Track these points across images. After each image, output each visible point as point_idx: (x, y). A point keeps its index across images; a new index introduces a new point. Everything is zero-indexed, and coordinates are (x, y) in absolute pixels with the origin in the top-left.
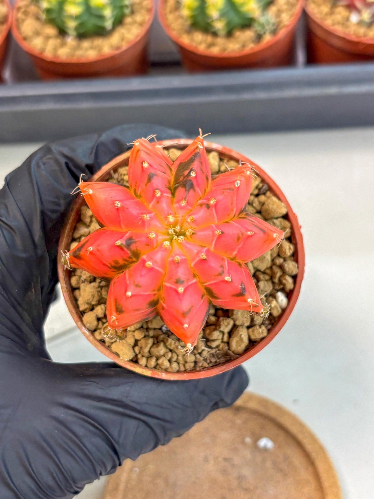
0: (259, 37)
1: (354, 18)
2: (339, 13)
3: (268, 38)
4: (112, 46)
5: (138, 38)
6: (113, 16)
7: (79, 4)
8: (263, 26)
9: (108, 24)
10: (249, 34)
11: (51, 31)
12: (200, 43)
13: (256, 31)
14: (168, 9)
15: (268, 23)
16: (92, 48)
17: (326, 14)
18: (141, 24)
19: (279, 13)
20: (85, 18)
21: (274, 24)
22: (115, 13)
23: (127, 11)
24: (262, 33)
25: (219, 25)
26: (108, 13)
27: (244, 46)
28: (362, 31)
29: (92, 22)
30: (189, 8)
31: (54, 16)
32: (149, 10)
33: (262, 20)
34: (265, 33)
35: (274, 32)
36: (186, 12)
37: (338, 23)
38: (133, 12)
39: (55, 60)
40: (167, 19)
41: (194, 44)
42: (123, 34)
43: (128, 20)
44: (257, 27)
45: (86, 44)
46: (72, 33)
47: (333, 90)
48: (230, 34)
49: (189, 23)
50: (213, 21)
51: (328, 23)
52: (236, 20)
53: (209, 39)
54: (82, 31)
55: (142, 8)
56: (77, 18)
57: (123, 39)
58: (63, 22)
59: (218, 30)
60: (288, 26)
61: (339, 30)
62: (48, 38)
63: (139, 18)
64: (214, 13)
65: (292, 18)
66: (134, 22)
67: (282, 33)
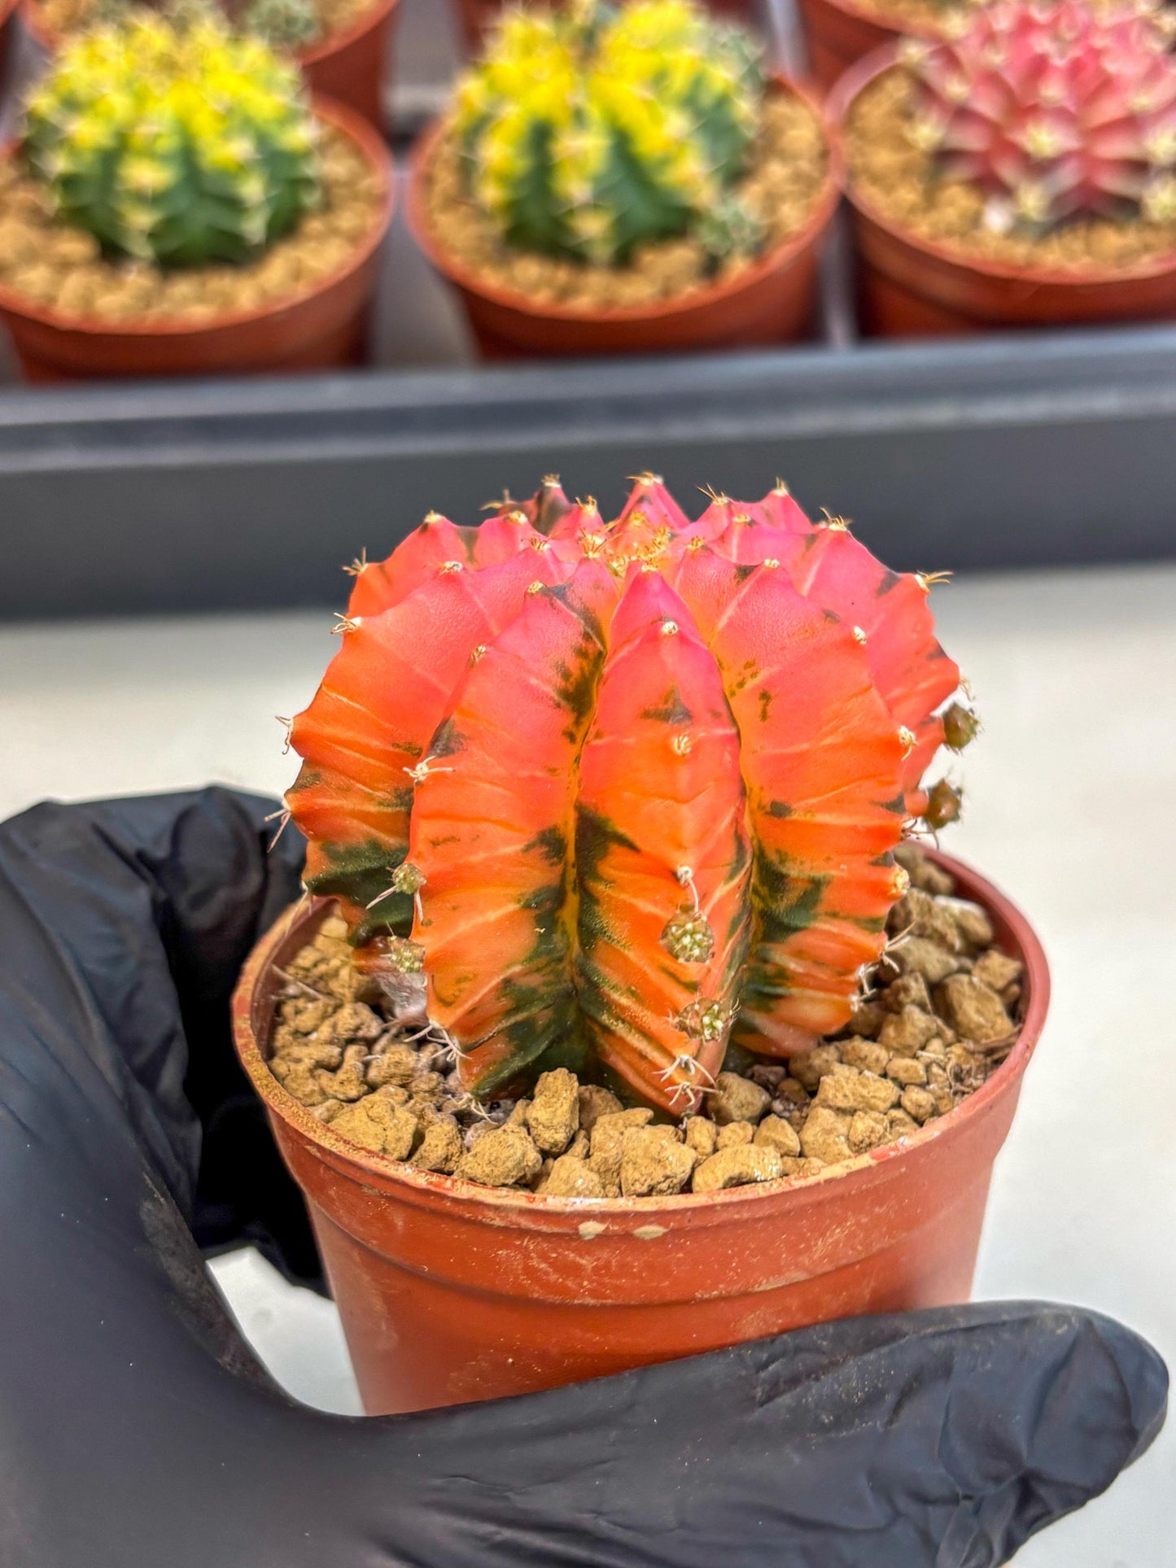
0: (712, 266)
1: (996, 218)
2: (952, 203)
3: (739, 268)
4: (264, 294)
5: (346, 272)
6: (269, 200)
7: (163, 159)
8: (722, 229)
9: (254, 227)
10: (680, 257)
11: (75, 246)
12: (536, 287)
13: (704, 247)
14: (436, 199)
15: (740, 222)
16: (201, 299)
17: (912, 210)
18: (354, 238)
19: (771, 201)
20: (183, 203)
21: (755, 229)
22: (274, 192)
23: (311, 199)
24: (722, 253)
25: (593, 227)
26: (253, 189)
27: (666, 292)
28: (1020, 251)
29: (202, 219)
30: (503, 179)
31: (87, 197)
32: (379, 200)
33: (721, 213)
34: (729, 253)
35: (759, 251)
36: (491, 193)
37: (950, 233)
38: (327, 207)
39: (86, 327)
40: (433, 226)
41: (517, 290)
42: (299, 261)
43: (314, 225)
44: (708, 237)
45: (183, 288)
46: (143, 250)
47: (941, 414)
48: (624, 260)
49: (498, 227)
50: (571, 212)
51: (921, 230)
52: (645, 215)
53: (562, 275)
54: (172, 244)
55: (356, 197)
56: (155, 199)
57: (297, 274)
58: (115, 217)
59: (589, 242)
60: (800, 235)
61: (954, 249)
62: (65, 266)
63: (347, 219)
64: (575, 187)
65: (812, 217)
66: (334, 232)
67: (781, 256)
